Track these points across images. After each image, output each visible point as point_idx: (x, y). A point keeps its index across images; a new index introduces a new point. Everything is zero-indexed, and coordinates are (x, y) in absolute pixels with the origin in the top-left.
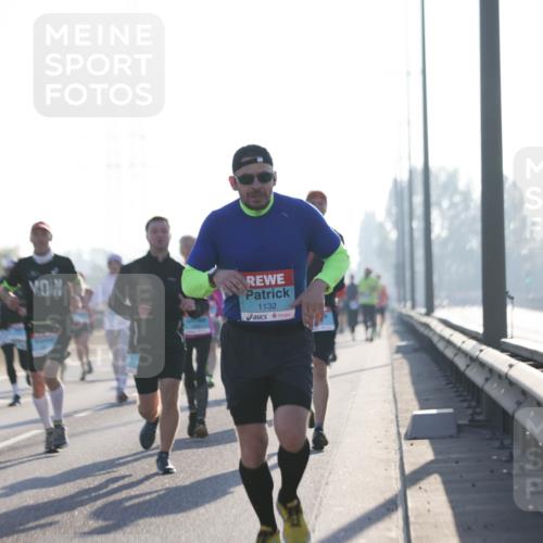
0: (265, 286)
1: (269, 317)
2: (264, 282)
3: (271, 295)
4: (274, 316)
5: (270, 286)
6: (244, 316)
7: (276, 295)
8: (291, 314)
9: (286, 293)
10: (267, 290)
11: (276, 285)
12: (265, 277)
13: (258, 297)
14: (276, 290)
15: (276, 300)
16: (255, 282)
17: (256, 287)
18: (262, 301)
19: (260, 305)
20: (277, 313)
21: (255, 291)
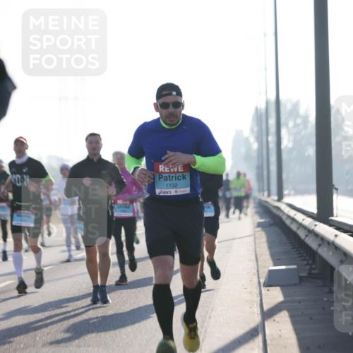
0: (171, 172)
1: (173, 192)
2: (170, 169)
3: (174, 178)
4: (176, 192)
5: (174, 172)
6: (158, 191)
7: (177, 178)
8: (187, 190)
9: (184, 178)
10: (172, 175)
11: (178, 172)
13: (166, 179)
14: (178, 175)
15: (177, 181)
16: (164, 169)
17: (165, 173)
18: (168, 182)
19: (167, 185)
20: (178, 190)
21: (164, 175)
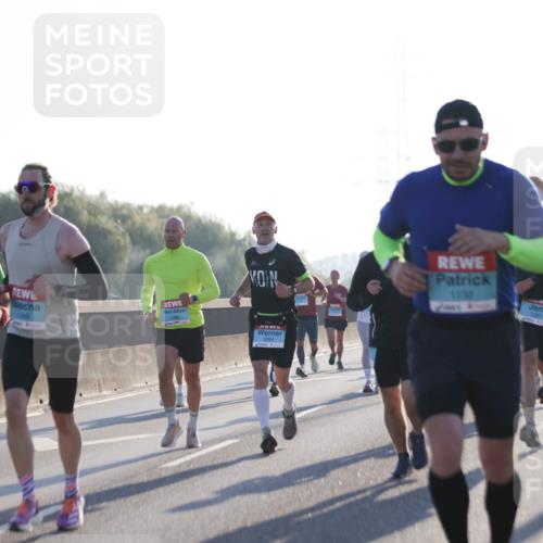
0: (460, 270)
1: (463, 307)
2: (459, 264)
3: (466, 282)
4: (470, 307)
5: (467, 270)
6: (434, 305)
7: (473, 282)
8: (491, 305)
9: (486, 281)
10: (462, 275)
11: (475, 270)
12: (461, 259)
13: (451, 282)
14: (474, 275)
15: (473, 288)
16: (448, 264)
17: (450, 271)
18: (456, 288)
19: (453, 293)
20: (474, 303)
21: (447, 275)
